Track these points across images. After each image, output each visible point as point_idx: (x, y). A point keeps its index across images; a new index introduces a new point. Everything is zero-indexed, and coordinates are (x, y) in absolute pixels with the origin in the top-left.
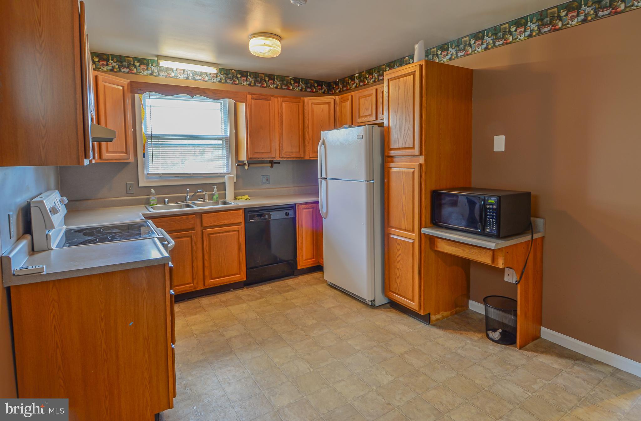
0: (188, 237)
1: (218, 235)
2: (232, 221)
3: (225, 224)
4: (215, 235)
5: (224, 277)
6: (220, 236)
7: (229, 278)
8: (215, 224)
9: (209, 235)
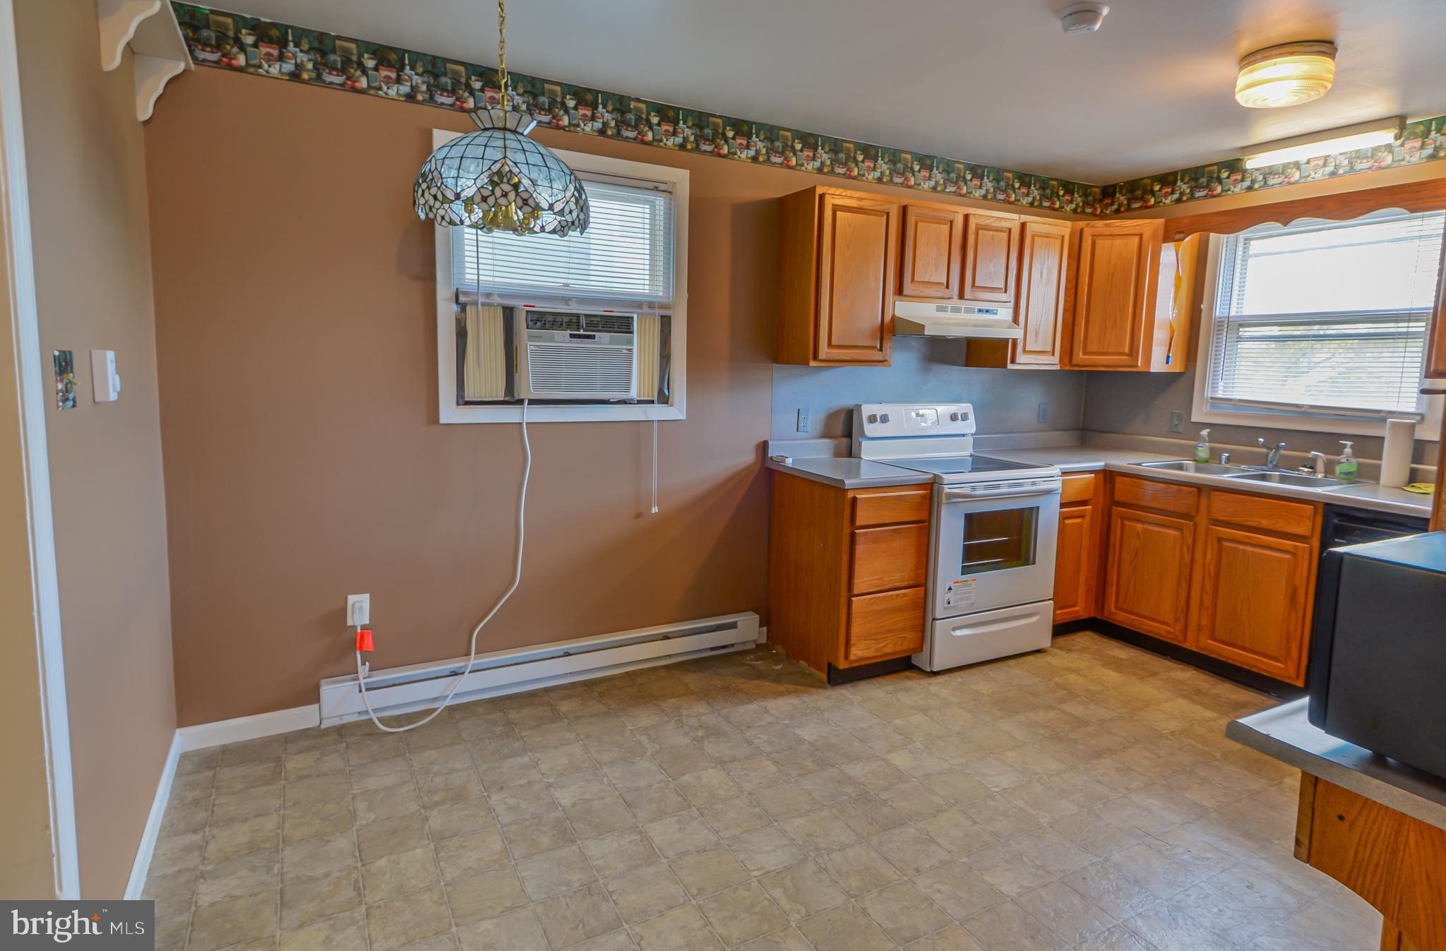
0: (1177, 529)
1: (1241, 547)
2: (1281, 526)
3: (1261, 526)
4: (1233, 545)
5: (1243, 649)
6: (1244, 550)
7: (1254, 658)
8: (1236, 520)
9: (1220, 539)
